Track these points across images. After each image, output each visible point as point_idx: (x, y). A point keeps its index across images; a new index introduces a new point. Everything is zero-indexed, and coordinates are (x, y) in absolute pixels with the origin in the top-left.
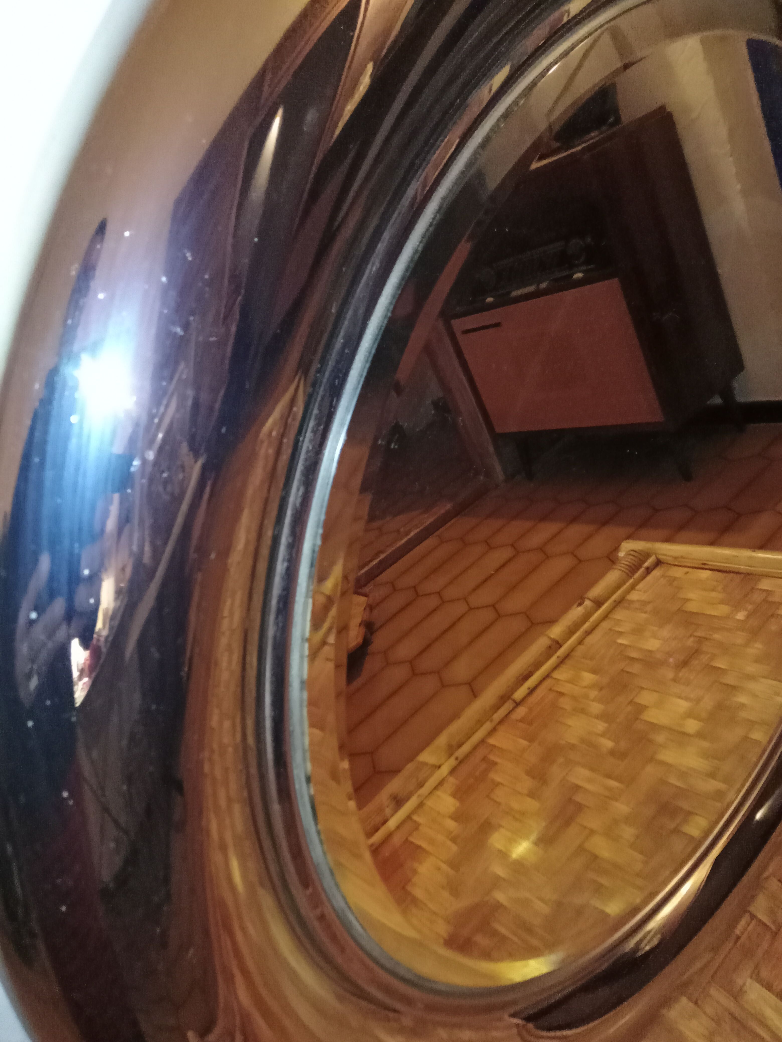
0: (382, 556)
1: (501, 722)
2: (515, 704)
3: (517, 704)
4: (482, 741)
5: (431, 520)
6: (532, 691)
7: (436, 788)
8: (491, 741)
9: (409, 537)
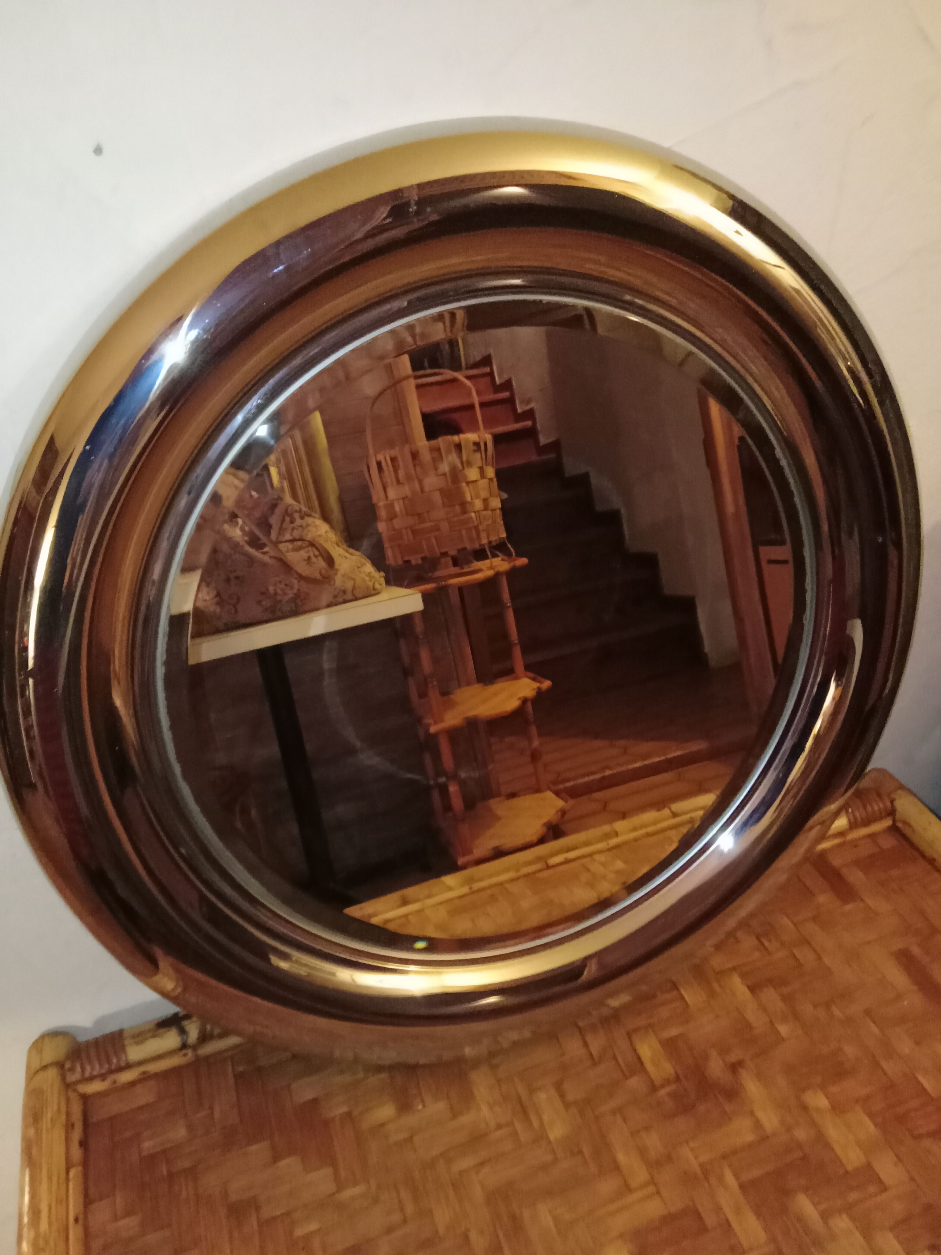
0: (608, 773)
1: (526, 876)
2: (545, 867)
3: (548, 867)
4: (501, 884)
5: (678, 753)
6: (567, 861)
7: (441, 903)
8: (508, 886)
9: (646, 762)
